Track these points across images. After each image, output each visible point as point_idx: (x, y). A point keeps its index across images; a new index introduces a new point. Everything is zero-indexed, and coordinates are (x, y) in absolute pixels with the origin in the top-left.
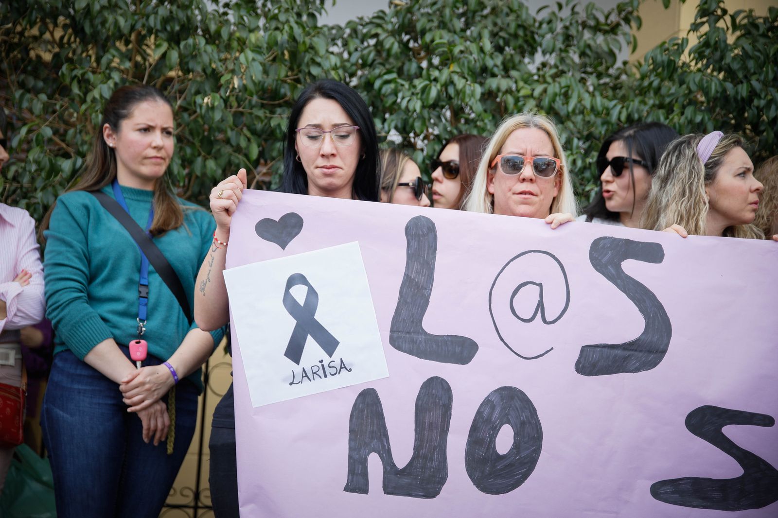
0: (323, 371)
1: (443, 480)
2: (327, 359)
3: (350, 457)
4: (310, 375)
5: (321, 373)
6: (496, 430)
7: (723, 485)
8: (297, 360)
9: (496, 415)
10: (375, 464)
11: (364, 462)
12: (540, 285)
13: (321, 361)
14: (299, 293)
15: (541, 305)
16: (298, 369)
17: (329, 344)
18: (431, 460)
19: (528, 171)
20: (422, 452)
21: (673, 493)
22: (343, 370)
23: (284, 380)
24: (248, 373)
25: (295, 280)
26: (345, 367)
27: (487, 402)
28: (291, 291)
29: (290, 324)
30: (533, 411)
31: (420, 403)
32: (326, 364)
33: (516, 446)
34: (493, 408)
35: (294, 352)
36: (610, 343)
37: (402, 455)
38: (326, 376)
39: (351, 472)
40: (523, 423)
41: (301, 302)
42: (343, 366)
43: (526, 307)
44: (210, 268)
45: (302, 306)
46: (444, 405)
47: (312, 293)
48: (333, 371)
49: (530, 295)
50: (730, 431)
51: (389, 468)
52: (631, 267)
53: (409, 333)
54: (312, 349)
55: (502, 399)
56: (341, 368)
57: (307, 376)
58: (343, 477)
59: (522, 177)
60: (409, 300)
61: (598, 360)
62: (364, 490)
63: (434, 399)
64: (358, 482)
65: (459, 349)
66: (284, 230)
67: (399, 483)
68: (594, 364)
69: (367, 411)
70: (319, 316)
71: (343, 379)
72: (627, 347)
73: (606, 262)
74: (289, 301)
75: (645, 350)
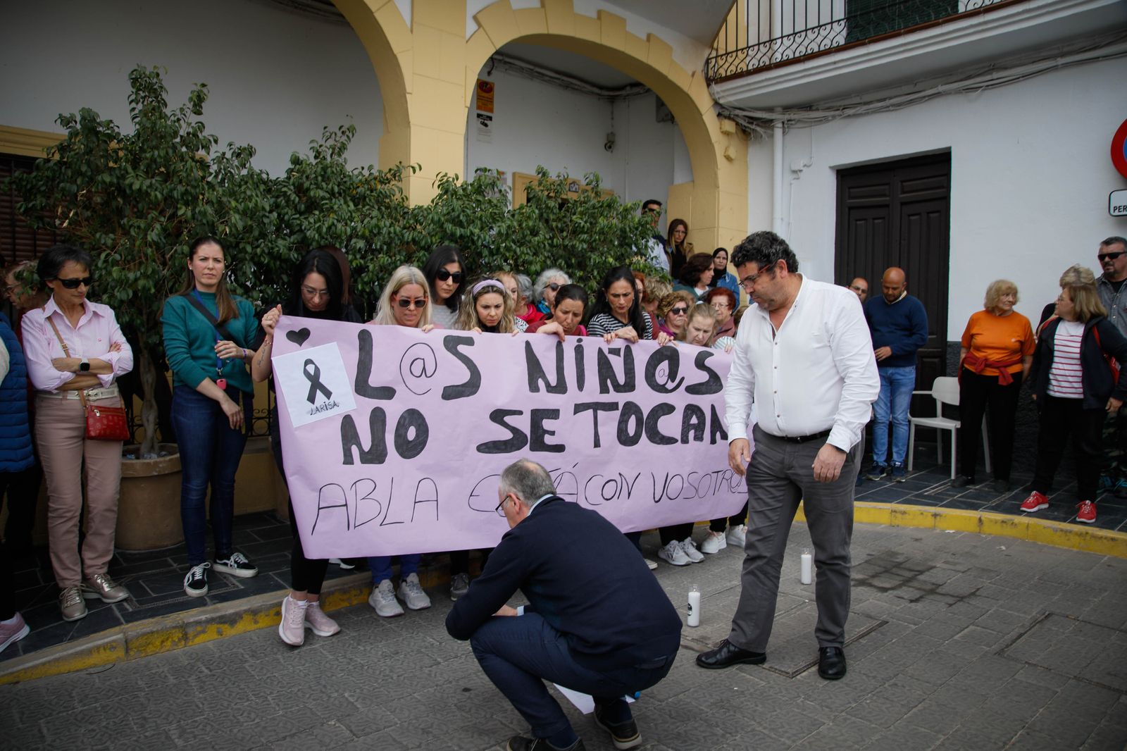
0: (326, 407)
1: (386, 455)
2: (327, 402)
3: (343, 448)
4: (320, 410)
5: (325, 409)
6: (407, 429)
7: (504, 443)
8: (313, 403)
9: (407, 422)
10: (355, 450)
11: (350, 450)
12: (423, 359)
14: (311, 369)
15: (424, 368)
16: (314, 407)
17: (328, 394)
18: (379, 447)
20: (375, 442)
21: (485, 448)
22: (335, 407)
23: (308, 413)
24: (290, 410)
25: (308, 362)
27: (402, 417)
28: (306, 368)
29: (309, 384)
30: (424, 419)
31: (372, 420)
33: (417, 435)
34: (405, 419)
35: (311, 399)
36: (456, 384)
37: (367, 444)
38: (327, 410)
39: (345, 455)
40: (419, 425)
41: (312, 373)
42: (335, 405)
43: (417, 371)
46: (382, 420)
47: (317, 369)
48: (331, 407)
49: (419, 365)
50: (508, 419)
51: (361, 451)
52: (462, 349)
53: (363, 386)
54: (319, 395)
55: (409, 414)
57: (318, 410)
58: (342, 459)
60: (362, 371)
61: (451, 393)
62: (352, 463)
63: (378, 418)
64: (348, 460)
65: (388, 393)
66: (300, 337)
67: (368, 458)
68: (449, 395)
69: (348, 424)
70: (322, 380)
71: (335, 411)
72: (463, 386)
73: (451, 344)
74: (306, 373)
75: (471, 387)
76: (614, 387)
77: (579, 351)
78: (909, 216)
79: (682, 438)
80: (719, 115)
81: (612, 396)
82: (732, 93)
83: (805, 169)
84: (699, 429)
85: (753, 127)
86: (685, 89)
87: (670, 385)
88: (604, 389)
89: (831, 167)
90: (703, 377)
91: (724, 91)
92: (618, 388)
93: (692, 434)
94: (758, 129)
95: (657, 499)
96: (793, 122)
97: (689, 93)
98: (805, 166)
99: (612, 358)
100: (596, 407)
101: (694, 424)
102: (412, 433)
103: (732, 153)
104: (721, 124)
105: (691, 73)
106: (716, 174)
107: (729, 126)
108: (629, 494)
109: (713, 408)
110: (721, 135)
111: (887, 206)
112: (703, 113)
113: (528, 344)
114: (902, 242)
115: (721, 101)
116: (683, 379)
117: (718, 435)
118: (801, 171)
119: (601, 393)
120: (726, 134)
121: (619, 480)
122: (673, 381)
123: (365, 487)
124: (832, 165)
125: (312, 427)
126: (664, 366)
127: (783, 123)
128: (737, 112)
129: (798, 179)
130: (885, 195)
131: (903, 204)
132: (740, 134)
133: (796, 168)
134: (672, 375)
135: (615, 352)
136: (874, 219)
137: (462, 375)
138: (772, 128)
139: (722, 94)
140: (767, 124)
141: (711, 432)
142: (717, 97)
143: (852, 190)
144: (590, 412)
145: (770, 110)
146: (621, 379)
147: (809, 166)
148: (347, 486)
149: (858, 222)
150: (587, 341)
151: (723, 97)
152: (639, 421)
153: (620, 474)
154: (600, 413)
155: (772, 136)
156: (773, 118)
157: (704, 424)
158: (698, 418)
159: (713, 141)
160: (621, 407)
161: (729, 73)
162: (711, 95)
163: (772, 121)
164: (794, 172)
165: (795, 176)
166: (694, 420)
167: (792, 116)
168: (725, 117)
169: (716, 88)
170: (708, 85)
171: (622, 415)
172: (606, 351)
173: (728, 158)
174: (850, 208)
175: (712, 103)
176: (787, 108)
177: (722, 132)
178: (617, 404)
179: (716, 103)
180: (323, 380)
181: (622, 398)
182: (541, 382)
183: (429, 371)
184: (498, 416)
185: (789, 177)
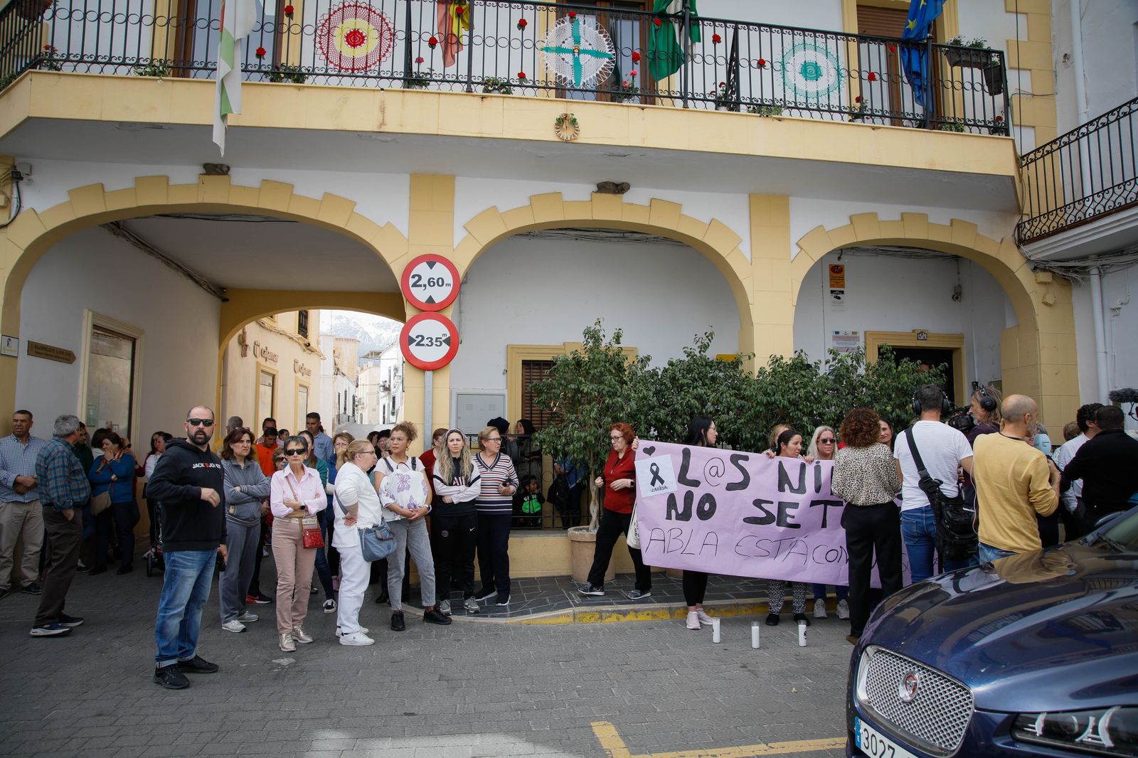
1: (691, 517)
2: (661, 486)
3: (667, 510)
4: (657, 489)
5: (660, 489)
6: (705, 504)
7: (761, 519)
9: (705, 500)
10: (673, 512)
11: (671, 512)
12: (717, 467)
14: (654, 468)
15: (717, 472)
16: (654, 488)
17: (662, 482)
18: (688, 512)
20: (686, 509)
21: (749, 521)
22: (666, 489)
23: (650, 490)
25: (653, 464)
27: (702, 497)
28: (652, 467)
29: (653, 476)
30: (714, 500)
31: (685, 497)
33: (710, 508)
35: (653, 484)
36: (734, 482)
37: (680, 510)
39: (667, 514)
40: (712, 503)
42: (666, 487)
43: (713, 473)
45: (655, 471)
46: (691, 498)
47: (658, 468)
48: (663, 488)
49: (714, 471)
50: (764, 505)
51: (677, 513)
52: (741, 462)
53: (683, 479)
54: (657, 482)
55: (706, 496)
58: (665, 516)
60: (683, 471)
61: (731, 487)
62: (671, 519)
63: (689, 496)
64: (669, 517)
65: (696, 483)
66: (650, 451)
67: (679, 517)
69: (671, 498)
71: (665, 491)
72: (739, 483)
73: (734, 459)
74: (652, 470)
75: (744, 485)
77: (818, 469)
80: (1033, 269)
82: (1041, 250)
83: (1123, 307)
85: (1070, 274)
86: (993, 254)
94: (1075, 275)
96: (1108, 266)
97: (998, 257)
98: (1122, 304)
100: (826, 503)
102: (707, 507)
103: (1050, 299)
104: (1036, 276)
105: (999, 240)
106: (1034, 319)
107: (1045, 277)
110: (1037, 285)
112: (1014, 270)
115: (1033, 258)
118: (1119, 308)
120: (1042, 284)
121: (839, 550)
123: (676, 533)
125: (651, 498)
127: (1098, 268)
128: (1051, 264)
129: (1118, 315)
132: (1058, 282)
133: (1114, 307)
137: (739, 478)
138: (1088, 273)
139: (1033, 252)
140: (1084, 271)
142: (1028, 255)
144: (822, 506)
145: (1085, 258)
147: (1126, 304)
148: (666, 531)
151: (1034, 254)
154: (829, 507)
155: (1088, 279)
156: (1087, 265)
159: (1028, 291)
162: (1022, 254)
163: (1087, 267)
164: (1114, 310)
165: (1114, 313)
167: (1104, 262)
168: (1041, 270)
169: (1025, 249)
170: (1018, 247)
173: (1046, 304)
175: (1024, 261)
176: (1100, 255)
177: (1038, 283)
179: (1029, 260)
180: (660, 474)
182: (786, 486)
183: (720, 474)
184: (758, 503)
185: (1108, 315)
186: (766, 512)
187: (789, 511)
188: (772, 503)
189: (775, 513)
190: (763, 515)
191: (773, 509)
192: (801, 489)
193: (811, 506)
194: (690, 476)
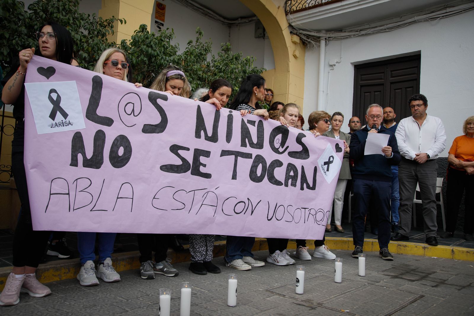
0: (63, 124)
1: (102, 163)
2: (64, 120)
3: (72, 154)
4: (58, 125)
5: (62, 125)
6: (119, 148)
7: (178, 166)
8: (53, 119)
9: (119, 143)
10: (80, 157)
11: (77, 156)
12: (134, 104)
13: (62, 121)
14: (54, 96)
15: (133, 110)
16: (54, 122)
17: (65, 115)
18: (98, 157)
19: (120, 66)
20: (96, 154)
21: (165, 168)
22: (70, 125)
23: (49, 126)
24: (36, 122)
25: (53, 91)
26: (70, 124)
27: (116, 139)
28: (51, 94)
29: (52, 106)
30: (129, 143)
31: (95, 138)
32: (64, 122)
33: (124, 153)
34: (118, 141)
35: (53, 116)
36: (152, 124)
37: (89, 154)
38: (64, 126)
39: (72, 159)
40: (126, 147)
41: (55, 99)
42: (70, 123)
43: (129, 111)
44: (14, 81)
45: (55, 100)
46: (103, 139)
47: (59, 97)
48: (66, 125)
49: (130, 107)
50: (180, 152)
51: (85, 159)
52: (159, 101)
53: (92, 114)
54: (59, 116)
55: (120, 139)
56: (69, 124)
57: (57, 125)
58: (70, 162)
59: (118, 68)
60: (92, 103)
61: (148, 129)
62: (76, 165)
63: (100, 137)
64: (74, 163)
65: (108, 122)
66: (48, 72)
67: (88, 164)
68: (147, 130)
69: (78, 139)
70: (61, 105)
71: (69, 128)
72: (156, 126)
73: (153, 99)
74: (50, 99)
75: (161, 127)
76: (250, 144)
77: (230, 118)
78: (395, 90)
79: (285, 183)
80: (291, 33)
81: (248, 150)
82: (298, 20)
83: (337, 64)
84: (295, 178)
85: (309, 40)
86: (274, 14)
87: (281, 150)
88: (243, 144)
89: (351, 63)
90: (299, 148)
91: (295, 18)
92: (252, 145)
93: (290, 181)
94: (312, 42)
95: (269, 218)
96: (331, 39)
97: (276, 17)
98: (337, 62)
99: (249, 126)
100: (237, 154)
101: (292, 176)
102: (121, 151)
103: (297, 53)
104: (292, 37)
105: (277, 7)
106: (288, 64)
107: (296, 39)
108: (252, 212)
109: (303, 168)
110: (291, 42)
111: (383, 84)
112: (283, 29)
113: (199, 107)
114: (391, 104)
115: (293, 24)
116: (288, 147)
117: (305, 185)
118: (335, 65)
119: (241, 146)
120: (294, 43)
121: (247, 202)
122: (282, 147)
123: (84, 183)
124: (353, 62)
125: (50, 136)
126: (279, 137)
127: (326, 39)
128: (301, 31)
129: (333, 69)
130: (381, 79)
131: (391, 83)
132: (302, 45)
133: (331, 63)
134: (283, 144)
135: (252, 123)
136: (375, 92)
137: (156, 119)
138: (319, 42)
139: (294, 20)
140: (317, 39)
141: (301, 182)
142: (291, 21)
143: (363, 76)
144: (233, 157)
145: (319, 31)
146: (255, 140)
147: (339, 63)
148: (71, 180)
149: (366, 94)
150: (235, 113)
151: (294, 22)
152: (264, 167)
153: (248, 199)
154: (239, 158)
155: (319, 46)
157: (297, 177)
158: (294, 172)
159: (288, 46)
160: (253, 157)
161: (298, 9)
162: (287, 20)
163: (319, 37)
164: (331, 66)
165: (331, 68)
166: (292, 173)
167: (331, 35)
168: (294, 34)
169: (291, 16)
170: (286, 15)
171: (254, 162)
172: (246, 122)
173: (295, 57)
174: (361, 86)
175: (288, 25)
176: (328, 31)
177: (292, 42)
178: (251, 155)
179: (290, 26)
180: (63, 105)
181: (255, 152)
182: (202, 133)
183: (136, 112)
184: (175, 149)
185: (328, 69)
186: (183, 159)
187: (202, 159)
188: (188, 149)
189: (190, 160)
190: (179, 162)
191: (189, 156)
192: (214, 138)
193: (221, 156)
194: (101, 112)
